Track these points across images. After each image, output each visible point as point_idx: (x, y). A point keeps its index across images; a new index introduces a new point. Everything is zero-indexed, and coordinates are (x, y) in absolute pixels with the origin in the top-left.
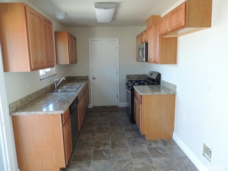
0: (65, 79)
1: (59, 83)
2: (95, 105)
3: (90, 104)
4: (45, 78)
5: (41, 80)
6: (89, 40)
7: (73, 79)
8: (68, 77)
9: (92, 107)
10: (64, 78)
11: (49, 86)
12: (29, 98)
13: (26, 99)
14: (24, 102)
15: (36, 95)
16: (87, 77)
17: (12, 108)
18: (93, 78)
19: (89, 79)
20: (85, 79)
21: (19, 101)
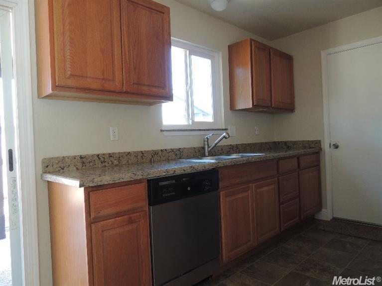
1: (214, 145)
3: (323, 210)
5: (161, 130)
6: (323, 53)
11: (190, 148)
12: (112, 159)
13: (99, 158)
14: (90, 162)
15: (139, 157)
16: (318, 142)
17: (47, 166)
18: (332, 144)
19: (322, 147)
20: (313, 146)
21: (75, 158)
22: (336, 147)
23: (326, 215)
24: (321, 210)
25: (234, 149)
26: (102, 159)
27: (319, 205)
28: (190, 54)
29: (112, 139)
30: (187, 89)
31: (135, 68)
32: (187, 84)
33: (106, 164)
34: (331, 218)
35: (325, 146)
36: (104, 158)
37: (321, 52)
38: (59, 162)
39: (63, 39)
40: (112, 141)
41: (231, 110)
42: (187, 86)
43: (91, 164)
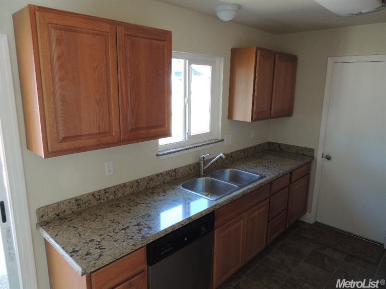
0: (224, 157)
1: (209, 164)
2: (319, 220)
3: (308, 214)
4: (176, 150)
5: (157, 155)
6: (330, 61)
7: (278, 149)
8: (269, 143)
9: (312, 222)
10: (224, 154)
11: (186, 167)
12: (107, 195)
13: (95, 197)
14: (85, 203)
15: (135, 187)
16: (311, 150)
17: (42, 217)
18: (325, 155)
19: (315, 156)
20: (306, 154)
21: (70, 202)
22: (328, 158)
23: (309, 218)
24: (305, 214)
25: (229, 158)
26: (98, 197)
27: (304, 208)
28: (190, 64)
29: (107, 175)
30: (184, 102)
31: (133, 112)
32: (185, 96)
33: (102, 201)
34: (314, 222)
35: (318, 155)
36: (99, 196)
37: (329, 58)
38: (54, 210)
39: (54, 100)
40: (108, 176)
41: (228, 118)
42: (184, 100)
43: (87, 204)
